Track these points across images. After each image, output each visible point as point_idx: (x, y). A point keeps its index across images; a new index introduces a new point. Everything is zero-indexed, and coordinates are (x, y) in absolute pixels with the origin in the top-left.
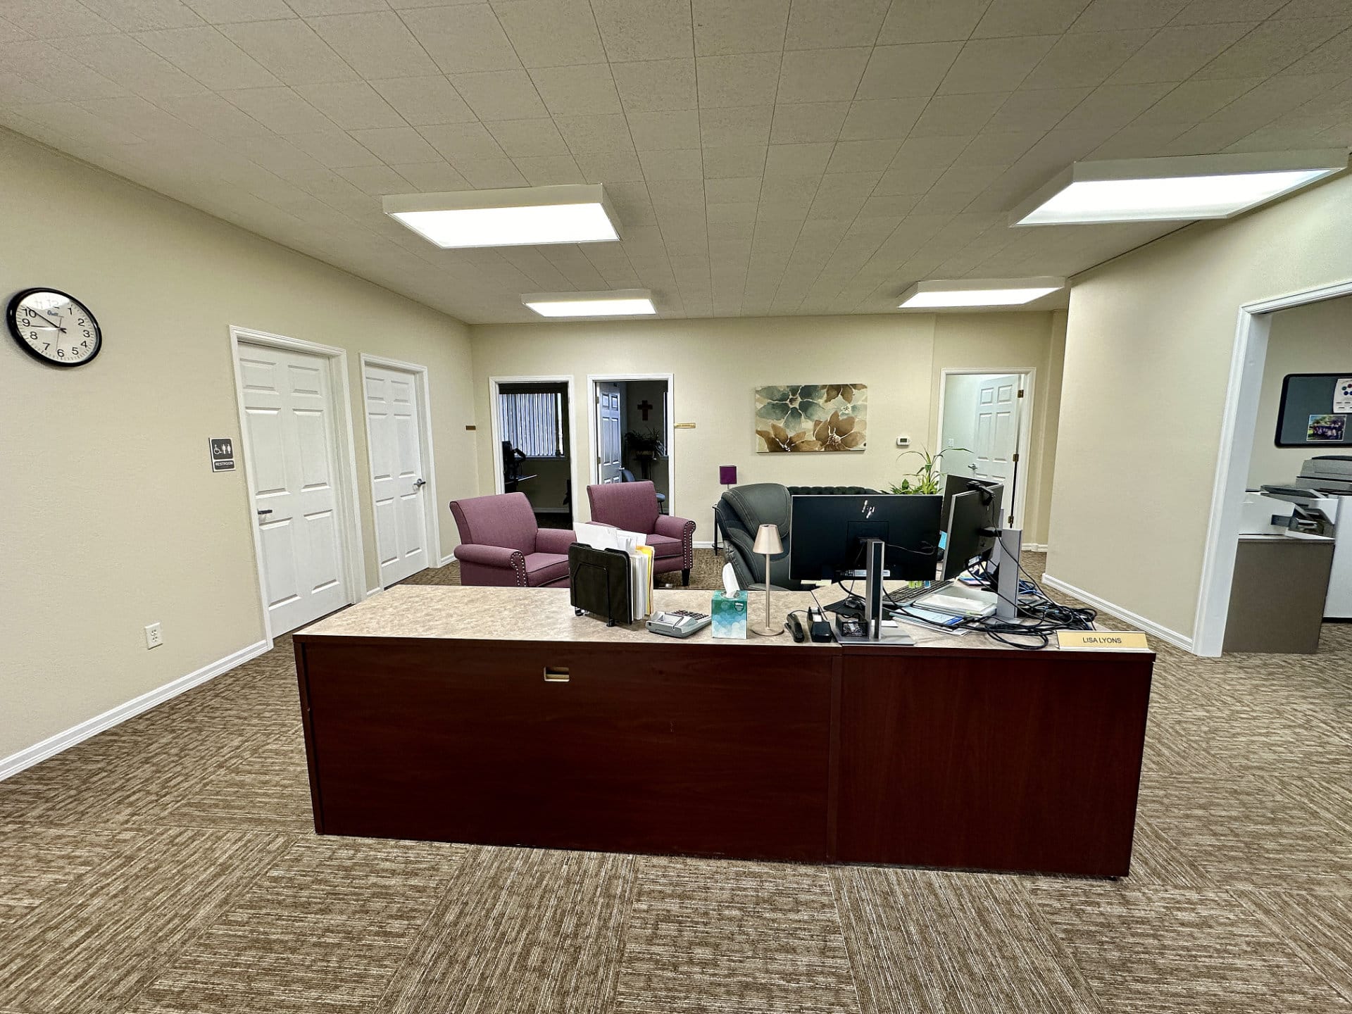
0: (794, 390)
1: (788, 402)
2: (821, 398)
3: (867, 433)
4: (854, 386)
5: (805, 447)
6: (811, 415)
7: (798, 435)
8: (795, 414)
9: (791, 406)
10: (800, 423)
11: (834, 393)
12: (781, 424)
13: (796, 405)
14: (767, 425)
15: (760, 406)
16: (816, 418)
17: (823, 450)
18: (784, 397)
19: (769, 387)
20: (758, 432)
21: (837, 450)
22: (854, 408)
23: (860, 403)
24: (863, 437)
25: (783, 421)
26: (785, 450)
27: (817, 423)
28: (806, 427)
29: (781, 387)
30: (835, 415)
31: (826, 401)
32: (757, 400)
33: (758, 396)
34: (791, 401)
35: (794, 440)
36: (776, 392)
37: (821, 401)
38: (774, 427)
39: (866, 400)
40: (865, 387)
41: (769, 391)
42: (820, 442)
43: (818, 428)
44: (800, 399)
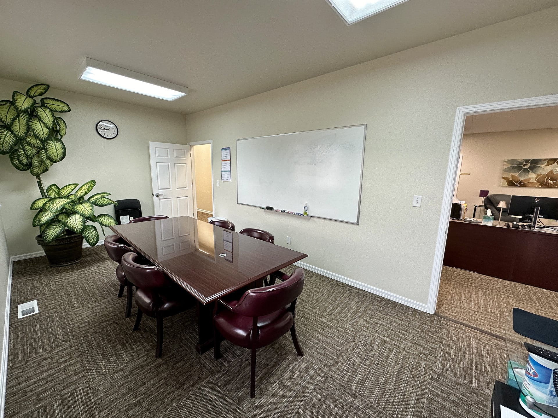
0: (527, 161)
1: (522, 166)
2: (543, 164)
5: (529, 185)
6: (536, 171)
7: (526, 180)
8: (526, 171)
9: (524, 168)
10: (528, 174)
11: (552, 162)
12: (517, 175)
13: (527, 167)
14: (509, 175)
15: (505, 167)
16: (539, 173)
17: (541, 186)
18: (521, 163)
19: (512, 159)
20: (503, 178)
21: (550, 187)
25: (518, 174)
26: (517, 186)
27: (539, 175)
28: (532, 177)
29: (520, 159)
30: (552, 172)
31: (546, 166)
32: (506, 165)
34: (524, 165)
35: (523, 182)
36: (516, 162)
37: (543, 166)
38: (512, 176)
41: (512, 161)
42: (539, 183)
43: (539, 177)
44: (529, 165)
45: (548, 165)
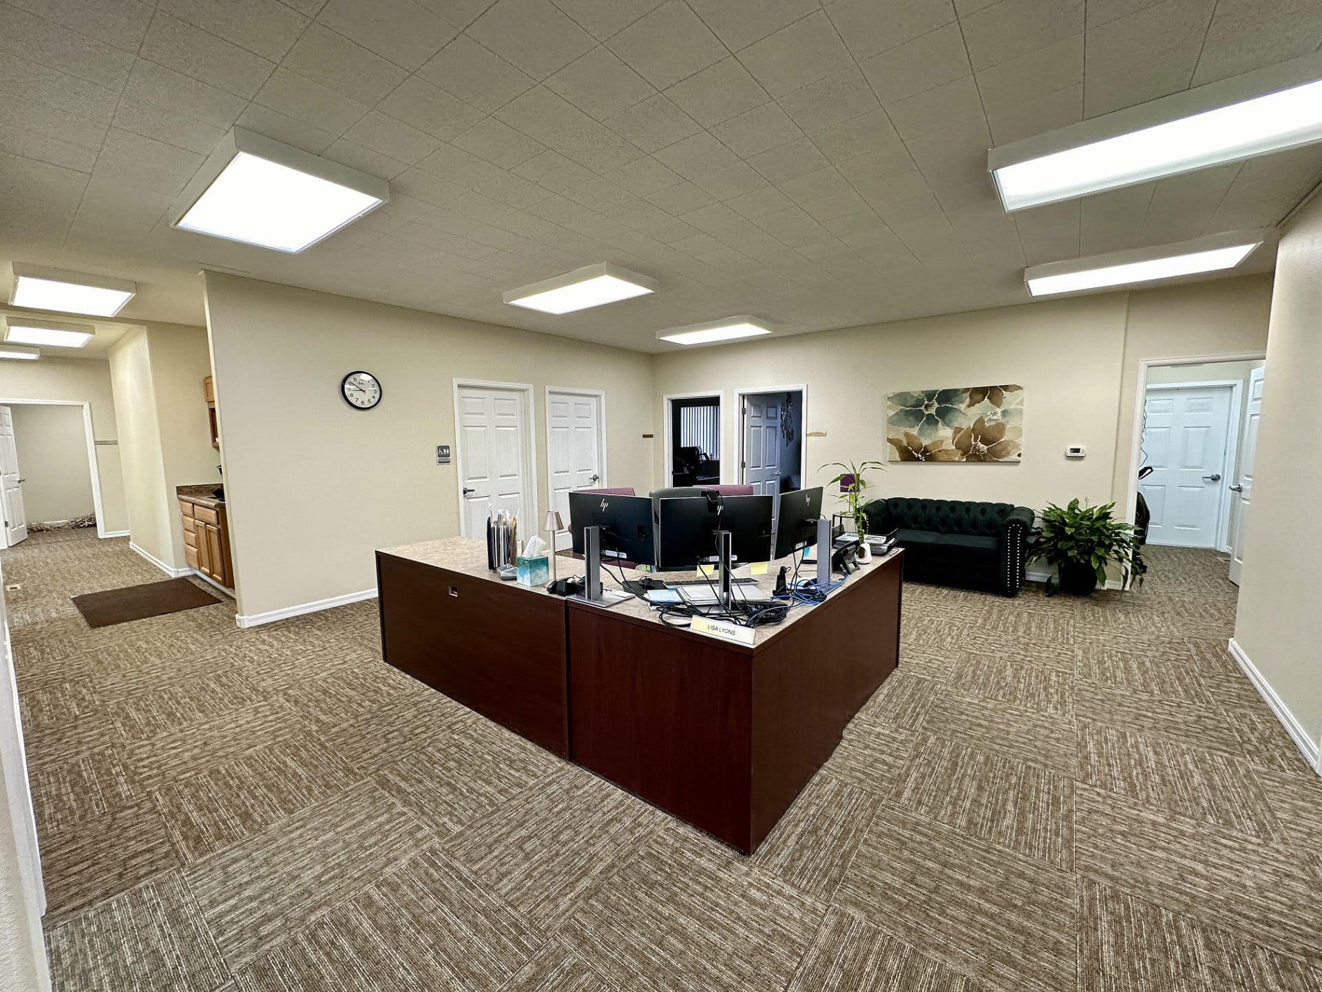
0: (930, 395)
1: (923, 408)
2: (962, 402)
3: (1022, 441)
4: (1006, 388)
5: (942, 456)
6: (951, 421)
7: (934, 443)
8: (931, 421)
9: (926, 413)
10: (937, 430)
11: (980, 396)
12: (915, 431)
13: (933, 411)
14: (899, 433)
15: (891, 413)
16: (956, 424)
17: (965, 460)
18: (919, 403)
19: (902, 393)
20: (889, 440)
21: (982, 461)
22: (1005, 413)
23: (1012, 407)
24: (1017, 446)
25: (917, 428)
26: (918, 459)
27: (958, 430)
28: (944, 435)
29: (915, 392)
30: (980, 421)
31: (969, 406)
32: (889, 407)
33: (889, 403)
34: (927, 407)
35: (929, 449)
36: (909, 398)
37: (962, 407)
38: (907, 435)
39: (1021, 403)
40: (1020, 388)
41: (901, 398)
42: (960, 452)
43: (958, 436)
44: (936, 405)
45: (971, 405)
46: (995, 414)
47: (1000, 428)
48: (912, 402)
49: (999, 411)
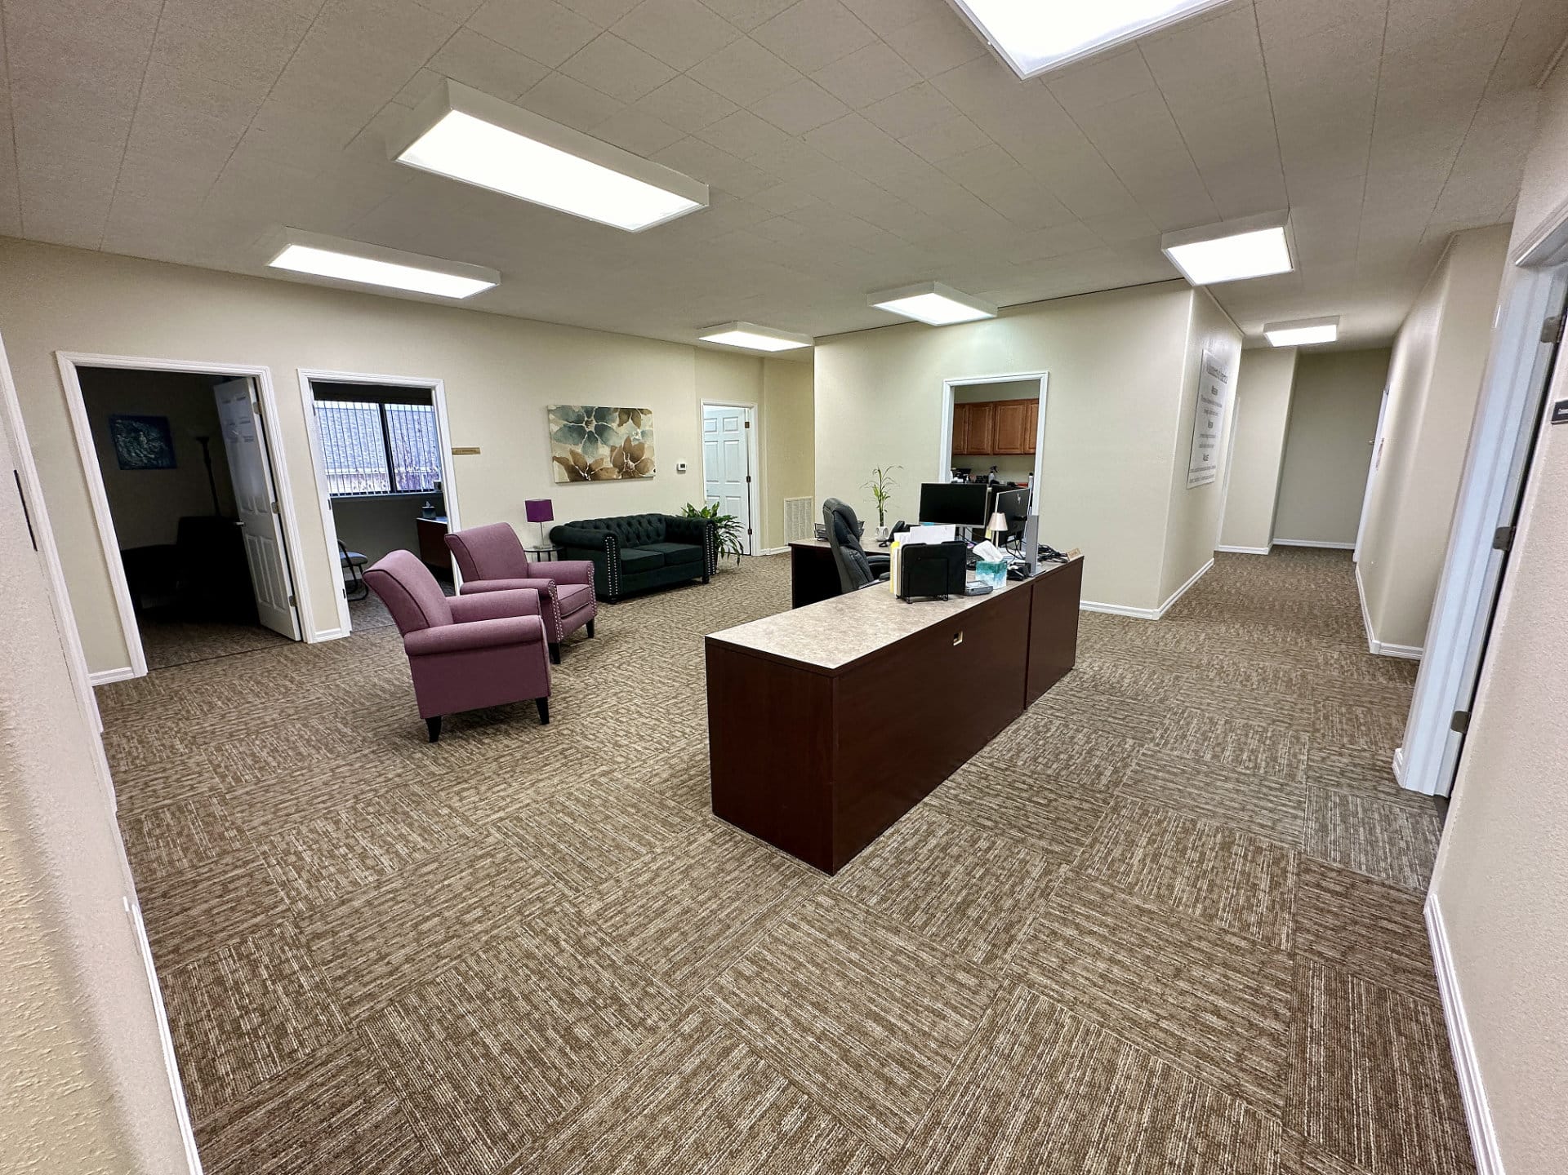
0: (588, 411)
1: (583, 425)
2: (613, 421)
3: (654, 459)
4: (641, 410)
5: (604, 475)
6: (606, 439)
7: (596, 462)
8: (592, 439)
9: (587, 430)
10: (597, 448)
11: (625, 417)
12: (579, 449)
13: (592, 428)
14: (565, 450)
15: (555, 428)
16: (611, 442)
17: (620, 477)
18: (579, 420)
19: (563, 406)
20: (555, 458)
21: (632, 477)
22: (643, 433)
23: (647, 428)
24: (653, 463)
25: (581, 446)
26: (585, 479)
27: (613, 449)
28: (602, 454)
29: (575, 407)
30: (628, 440)
31: (619, 426)
32: (552, 421)
33: (552, 417)
34: (588, 423)
35: (593, 467)
36: (571, 413)
37: (614, 425)
38: (572, 453)
39: (651, 426)
40: (650, 412)
41: (563, 411)
42: (617, 470)
43: (614, 454)
44: (595, 423)
45: (620, 425)
46: (637, 434)
47: (641, 446)
48: (573, 418)
49: (639, 431)
